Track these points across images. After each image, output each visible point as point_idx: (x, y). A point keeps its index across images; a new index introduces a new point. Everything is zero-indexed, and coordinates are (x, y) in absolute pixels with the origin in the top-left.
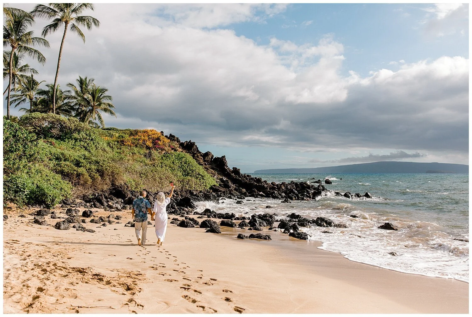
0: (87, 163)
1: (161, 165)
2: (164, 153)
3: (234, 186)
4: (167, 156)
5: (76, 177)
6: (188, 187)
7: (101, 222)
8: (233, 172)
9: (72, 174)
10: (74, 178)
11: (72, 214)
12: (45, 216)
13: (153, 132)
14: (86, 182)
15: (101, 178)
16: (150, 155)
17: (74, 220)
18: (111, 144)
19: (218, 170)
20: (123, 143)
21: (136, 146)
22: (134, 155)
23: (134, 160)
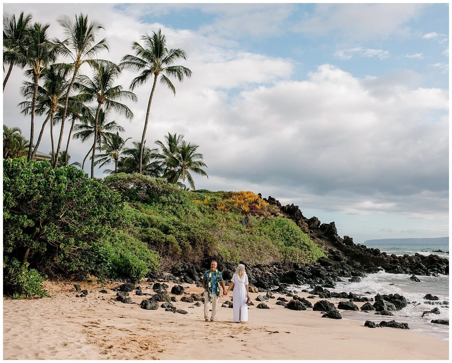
0: (177, 229)
1: (259, 232)
2: (263, 219)
3: (347, 259)
4: (266, 222)
5: (165, 246)
6: (291, 260)
7: (194, 301)
8: (344, 241)
9: (159, 242)
10: (161, 247)
11: (160, 290)
12: (129, 292)
13: (250, 195)
14: (175, 253)
15: (192, 248)
16: (247, 221)
17: (162, 297)
18: (202, 208)
19: (326, 239)
20: (215, 208)
21: (231, 211)
22: (229, 221)
23: (228, 227)
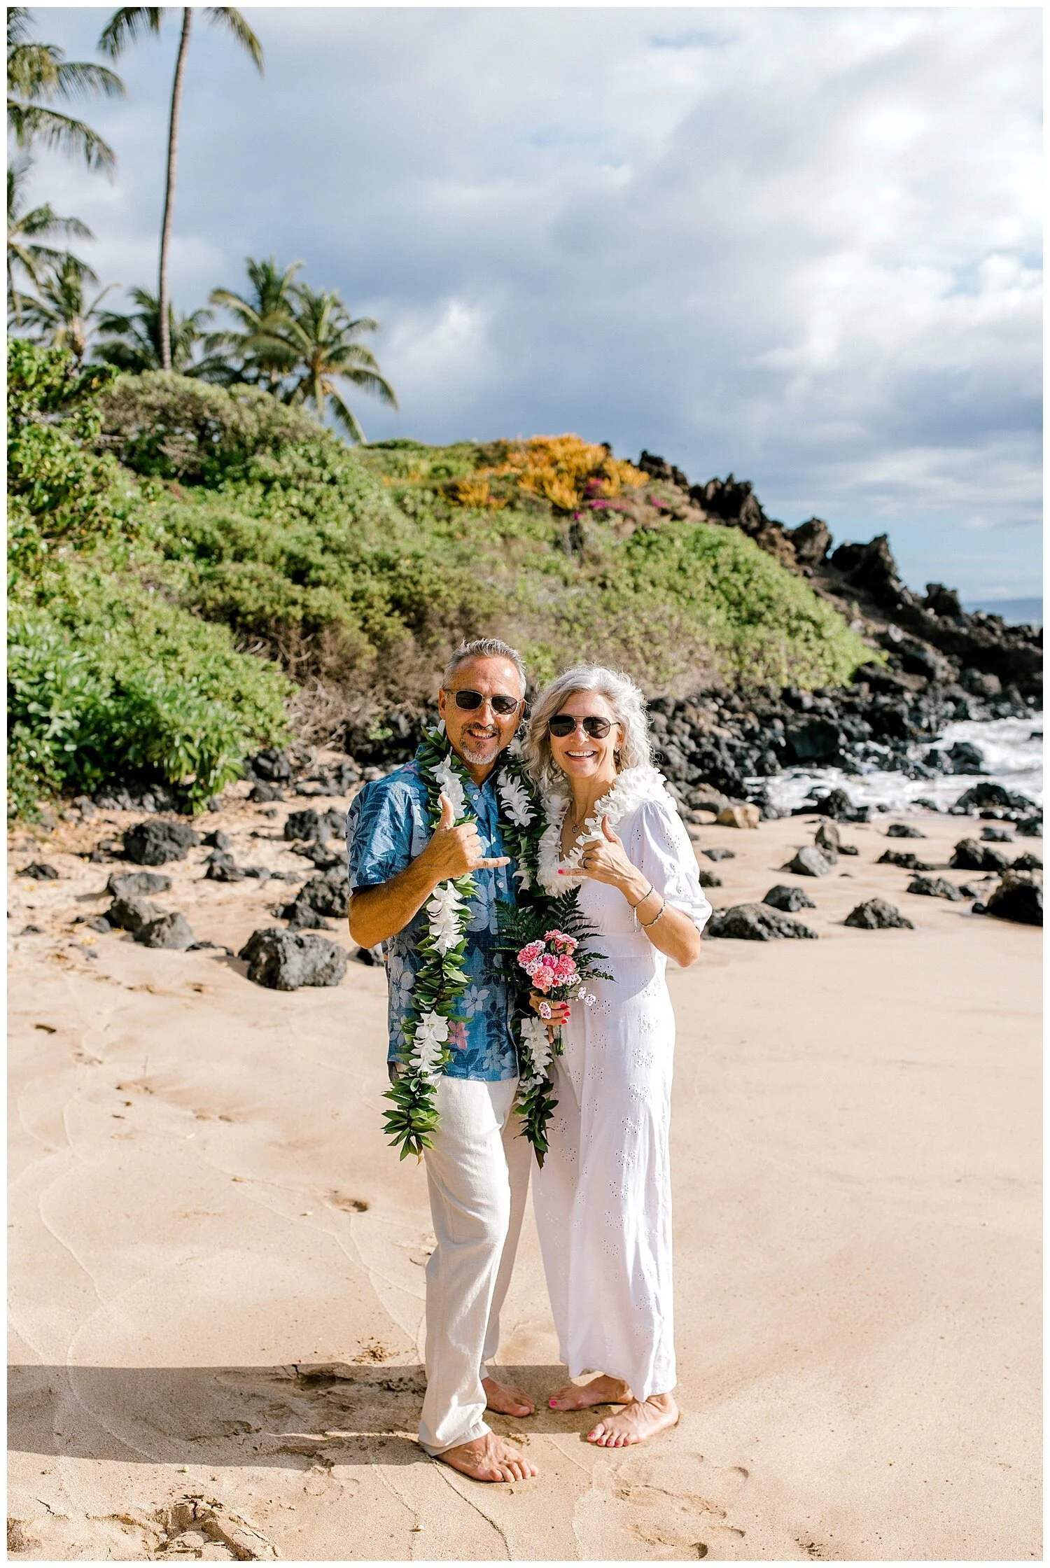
0: (342, 568)
1: (630, 581)
2: (636, 532)
4: (650, 544)
5: (304, 636)
6: (760, 674)
8: (927, 603)
9: (278, 620)
10: (289, 639)
12: (167, 870)
13: (571, 448)
14: (349, 663)
15: (417, 640)
16: (577, 539)
18: (407, 500)
19: (861, 597)
20: (455, 499)
21: (511, 505)
22: (511, 543)
23: (515, 563)
